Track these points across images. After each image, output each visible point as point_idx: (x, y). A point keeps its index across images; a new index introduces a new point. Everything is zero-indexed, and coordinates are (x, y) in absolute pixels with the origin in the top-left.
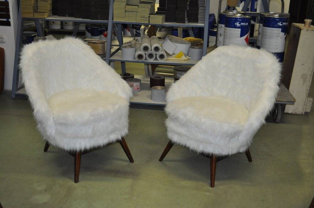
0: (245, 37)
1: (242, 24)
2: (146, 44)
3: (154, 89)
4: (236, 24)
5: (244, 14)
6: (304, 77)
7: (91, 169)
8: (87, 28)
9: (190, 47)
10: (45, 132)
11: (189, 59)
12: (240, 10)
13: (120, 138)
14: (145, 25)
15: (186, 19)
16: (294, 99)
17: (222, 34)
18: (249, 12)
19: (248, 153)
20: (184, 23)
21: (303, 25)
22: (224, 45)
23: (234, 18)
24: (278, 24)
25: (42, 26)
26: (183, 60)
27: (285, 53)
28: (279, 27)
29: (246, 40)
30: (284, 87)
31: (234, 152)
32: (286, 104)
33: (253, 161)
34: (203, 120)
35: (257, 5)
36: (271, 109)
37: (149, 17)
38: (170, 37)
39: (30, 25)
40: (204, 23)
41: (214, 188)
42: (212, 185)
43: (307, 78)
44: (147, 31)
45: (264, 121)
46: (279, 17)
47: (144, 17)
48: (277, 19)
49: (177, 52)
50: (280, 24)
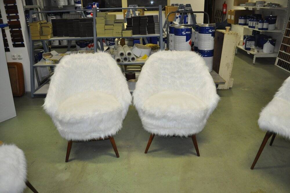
0: (189, 41)
1: (187, 32)
2: (121, 52)
3: (130, 82)
4: (182, 33)
6: (228, 65)
9: (151, 51)
14: (117, 38)
15: (147, 32)
16: (225, 81)
17: (173, 40)
18: (183, 24)
20: (146, 34)
21: (225, 30)
23: (180, 29)
25: (47, 44)
27: (214, 51)
28: (210, 33)
29: (190, 43)
30: (215, 73)
32: (218, 85)
35: (188, 20)
37: (122, 32)
38: (136, 45)
39: (39, 45)
40: (159, 34)
43: (230, 65)
44: (119, 42)
46: (209, 26)
47: (118, 33)
48: (207, 27)
49: (143, 55)
50: (210, 31)
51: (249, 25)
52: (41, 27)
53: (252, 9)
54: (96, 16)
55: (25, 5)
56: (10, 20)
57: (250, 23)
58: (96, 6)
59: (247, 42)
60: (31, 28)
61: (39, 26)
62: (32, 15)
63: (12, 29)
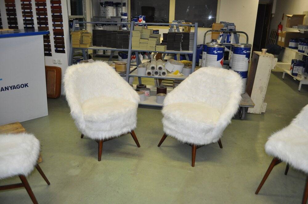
0: (220, 60)
1: (218, 52)
2: (153, 65)
3: (158, 96)
4: (214, 52)
5: (221, 45)
6: (261, 88)
7: (110, 151)
8: (119, 53)
9: (184, 67)
10: (79, 126)
11: (182, 75)
12: (220, 42)
13: (130, 131)
14: (153, 52)
15: (181, 48)
16: (254, 104)
17: (205, 58)
18: (226, 43)
19: (220, 142)
20: (180, 51)
21: (261, 52)
22: (206, 66)
23: (213, 48)
24: (243, 52)
25: (87, 53)
26: (178, 76)
27: (249, 72)
28: (244, 54)
29: (221, 62)
30: (247, 95)
31: (209, 142)
32: (248, 108)
33: (223, 148)
34: (186, 120)
35: (231, 39)
36: (235, 113)
37: (156, 47)
39: (79, 52)
40: (193, 51)
41: (194, 168)
42: (193, 165)
43: (263, 89)
44: (155, 56)
45: (230, 121)
46: (244, 47)
47: (152, 47)
48: (243, 48)
49: (174, 71)
50: (245, 52)
51: (299, 49)
52: (82, 37)
53: (303, 32)
54: (133, 30)
55: (70, 14)
56: (55, 27)
57: (300, 47)
58: (142, 19)
59: (295, 66)
60: (72, 36)
61: (80, 35)
62: (75, 25)
63: (56, 36)
